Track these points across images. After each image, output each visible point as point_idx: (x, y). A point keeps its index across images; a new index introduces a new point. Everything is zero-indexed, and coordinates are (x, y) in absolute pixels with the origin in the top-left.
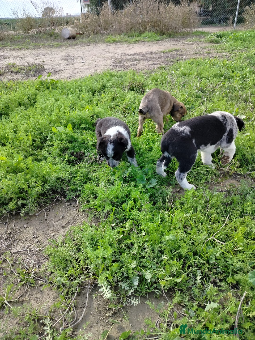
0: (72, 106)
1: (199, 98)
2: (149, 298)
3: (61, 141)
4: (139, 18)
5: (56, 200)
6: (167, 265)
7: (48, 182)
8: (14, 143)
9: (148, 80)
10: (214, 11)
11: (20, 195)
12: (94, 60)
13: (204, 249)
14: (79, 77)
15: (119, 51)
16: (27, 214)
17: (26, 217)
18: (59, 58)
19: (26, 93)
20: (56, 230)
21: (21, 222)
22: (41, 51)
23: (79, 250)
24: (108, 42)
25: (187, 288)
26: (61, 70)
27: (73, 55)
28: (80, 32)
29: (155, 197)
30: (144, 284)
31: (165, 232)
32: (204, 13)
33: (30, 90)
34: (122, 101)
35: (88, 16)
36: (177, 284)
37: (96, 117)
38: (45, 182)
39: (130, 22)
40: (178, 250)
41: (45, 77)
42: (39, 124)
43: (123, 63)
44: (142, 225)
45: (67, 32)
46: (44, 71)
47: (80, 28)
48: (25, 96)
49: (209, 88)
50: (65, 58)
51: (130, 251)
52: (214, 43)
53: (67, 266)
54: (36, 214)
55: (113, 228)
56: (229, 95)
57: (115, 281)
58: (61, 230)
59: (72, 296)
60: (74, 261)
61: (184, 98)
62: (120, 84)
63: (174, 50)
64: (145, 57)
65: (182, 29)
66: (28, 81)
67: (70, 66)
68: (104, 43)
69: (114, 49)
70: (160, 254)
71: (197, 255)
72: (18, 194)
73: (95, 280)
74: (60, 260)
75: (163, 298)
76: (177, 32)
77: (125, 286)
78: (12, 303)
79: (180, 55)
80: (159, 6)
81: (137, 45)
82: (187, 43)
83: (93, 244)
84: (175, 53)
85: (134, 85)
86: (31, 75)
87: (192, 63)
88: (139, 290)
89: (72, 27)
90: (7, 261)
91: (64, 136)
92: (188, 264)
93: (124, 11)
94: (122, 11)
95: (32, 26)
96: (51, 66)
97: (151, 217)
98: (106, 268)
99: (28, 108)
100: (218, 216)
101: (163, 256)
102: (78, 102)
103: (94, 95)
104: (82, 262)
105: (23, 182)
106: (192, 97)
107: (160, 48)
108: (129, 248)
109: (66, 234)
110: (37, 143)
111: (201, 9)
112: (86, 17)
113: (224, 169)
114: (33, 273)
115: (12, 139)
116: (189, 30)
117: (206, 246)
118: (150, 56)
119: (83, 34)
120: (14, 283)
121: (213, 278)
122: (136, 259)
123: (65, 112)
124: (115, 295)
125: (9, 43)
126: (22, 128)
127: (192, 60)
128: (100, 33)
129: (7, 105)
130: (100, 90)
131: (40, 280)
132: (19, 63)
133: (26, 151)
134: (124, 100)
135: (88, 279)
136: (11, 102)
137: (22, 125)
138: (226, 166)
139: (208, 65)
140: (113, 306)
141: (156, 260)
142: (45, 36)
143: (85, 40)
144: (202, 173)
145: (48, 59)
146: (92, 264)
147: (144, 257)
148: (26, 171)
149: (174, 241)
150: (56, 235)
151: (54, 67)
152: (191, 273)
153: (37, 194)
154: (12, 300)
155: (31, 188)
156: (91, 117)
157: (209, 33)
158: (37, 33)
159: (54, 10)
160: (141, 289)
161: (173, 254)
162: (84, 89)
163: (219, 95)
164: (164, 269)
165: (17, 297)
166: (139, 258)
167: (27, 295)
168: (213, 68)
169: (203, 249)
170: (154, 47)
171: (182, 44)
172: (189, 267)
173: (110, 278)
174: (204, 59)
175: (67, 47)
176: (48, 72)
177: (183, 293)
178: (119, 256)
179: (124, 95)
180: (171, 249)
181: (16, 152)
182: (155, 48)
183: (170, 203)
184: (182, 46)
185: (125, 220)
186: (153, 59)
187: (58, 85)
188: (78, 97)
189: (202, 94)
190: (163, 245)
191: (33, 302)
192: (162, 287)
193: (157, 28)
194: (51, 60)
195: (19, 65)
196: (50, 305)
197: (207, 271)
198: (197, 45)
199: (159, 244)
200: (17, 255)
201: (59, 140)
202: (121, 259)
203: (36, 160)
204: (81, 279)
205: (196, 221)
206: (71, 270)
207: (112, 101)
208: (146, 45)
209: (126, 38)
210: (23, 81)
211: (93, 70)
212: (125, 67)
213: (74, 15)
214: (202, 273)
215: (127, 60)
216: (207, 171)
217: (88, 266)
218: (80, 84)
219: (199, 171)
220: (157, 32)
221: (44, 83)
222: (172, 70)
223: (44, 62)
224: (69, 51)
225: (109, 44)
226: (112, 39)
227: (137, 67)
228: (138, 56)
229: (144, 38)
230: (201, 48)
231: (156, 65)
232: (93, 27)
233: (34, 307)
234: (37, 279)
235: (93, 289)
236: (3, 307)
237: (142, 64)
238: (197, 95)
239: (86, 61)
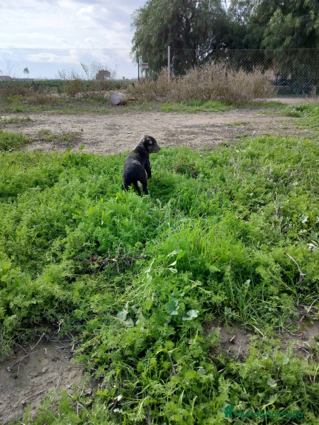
1: (270, 188)
4: (201, 86)
10: (293, 80)
12: (143, 131)
14: (120, 150)
15: (174, 122)
18: (102, 127)
19: (48, 169)
22: (83, 118)
24: (163, 110)
26: (101, 141)
27: (119, 124)
28: (133, 98)
32: (280, 82)
33: (54, 165)
39: (191, 89)
43: (177, 136)
45: (117, 97)
46: (81, 141)
48: (45, 173)
50: (109, 127)
52: (293, 116)
56: (313, 187)
61: (250, 189)
62: (168, 163)
63: (242, 123)
64: (205, 130)
65: (254, 99)
67: (113, 137)
68: (159, 111)
69: (169, 119)
76: (247, 102)
79: (249, 129)
80: (226, 73)
81: (197, 115)
82: (259, 116)
84: (242, 126)
86: (64, 145)
87: (263, 142)
89: (124, 93)
93: (185, 77)
95: (79, 89)
99: (45, 188)
106: (261, 187)
107: (225, 120)
111: (277, 77)
113: (306, 307)
116: (262, 100)
118: (211, 129)
119: (136, 100)
125: (49, 107)
127: (263, 137)
128: (156, 100)
132: (55, 130)
139: (285, 145)
142: (92, 101)
143: (136, 107)
145: (89, 127)
151: (93, 137)
157: (286, 105)
158: (84, 97)
159: (109, 73)
168: (291, 148)
170: (217, 119)
171: (252, 116)
174: (280, 137)
175: (115, 114)
182: (219, 119)
184: (252, 119)
186: (214, 133)
187: (89, 161)
188: (111, 179)
189: (275, 183)
193: (223, 97)
194: (92, 128)
195: (53, 132)
198: (271, 119)
208: (208, 116)
209: (185, 107)
212: (180, 142)
213: (131, 79)
215: (182, 133)
216: (279, 309)
218: (117, 161)
220: (222, 101)
221: (74, 157)
222: (237, 149)
223: (82, 131)
224: (116, 119)
225: (164, 113)
226: (168, 107)
227: (193, 142)
228: (196, 129)
229: (207, 107)
230: (276, 121)
231: (218, 141)
232: (147, 94)
237: (200, 139)
238: (268, 184)
239: (133, 132)
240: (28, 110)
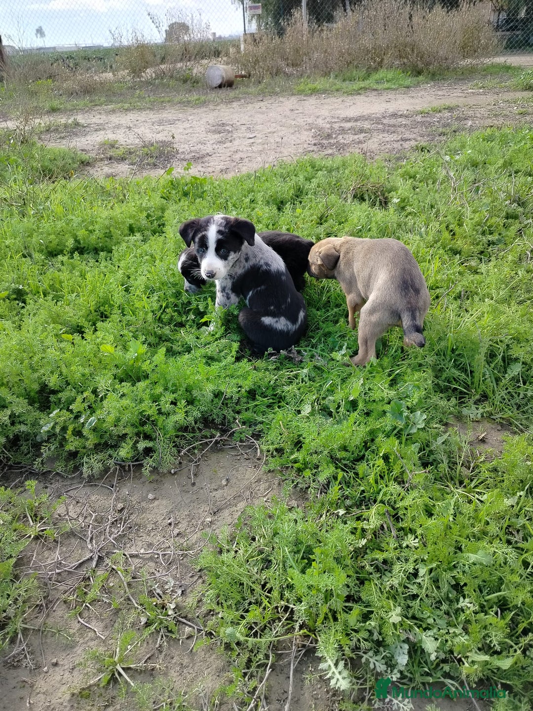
1: (513, 218)
6: (474, 624)
7: (196, 402)
9: (395, 178)
10: (528, 19)
11: (141, 429)
12: (274, 132)
14: (244, 169)
15: (325, 112)
16: (155, 471)
17: (153, 477)
18: (203, 129)
19: (144, 205)
21: (142, 485)
22: (165, 115)
23: (267, 563)
24: (301, 92)
25: (522, 683)
26: (208, 154)
27: (231, 123)
28: (243, 73)
29: (430, 452)
31: (466, 543)
32: (506, 24)
33: (151, 199)
34: (340, 223)
35: (261, 39)
36: (499, 672)
38: (191, 402)
39: (348, 49)
40: (499, 589)
41: (179, 172)
42: (173, 275)
43: (335, 138)
45: (217, 73)
46: (174, 156)
47: (244, 65)
48: (141, 212)
50: (214, 128)
51: (381, 578)
53: (244, 599)
58: (226, 512)
59: (257, 672)
60: (258, 588)
61: (481, 220)
62: (335, 184)
63: (445, 109)
64: (382, 124)
65: (461, 60)
67: (225, 146)
68: (293, 95)
69: (314, 107)
70: (455, 593)
72: (137, 427)
74: (230, 583)
75: (463, 699)
76: (448, 69)
77: (376, 662)
78: (131, 672)
79: (458, 119)
81: (362, 98)
82: (472, 93)
83: (299, 553)
84: (447, 114)
85: (365, 190)
86: (148, 164)
87: (490, 139)
88: (409, 675)
89: (227, 64)
90: (117, 572)
92: (523, 624)
93: (335, 26)
94: (331, 26)
95: (147, 63)
98: (330, 615)
99: (148, 237)
101: (461, 599)
103: (279, 209)
104: (275, 594)
105: (148, 402)
106: (499, 217)
107: (413, 104)
108: (378, 569)
109: (236, 521)
111: (499, 15)
112: (255, 40)
114: (173, 606)
116: (475, 62)
118: (393, 121)
119: (249, 76)
120: (133, 625)
122: (397, 600)
125: (103, 99)
127: (489, 131)
128: (285, 73)
131: (187, 625)
132: (125, 139)
135: (290, 635)
136: (115, 224)
137: (140, 275)
140: (348, 705)
141: (445, 607)
142: (172, 83)
143: (252, 89)
145: (180, 131)
147: (414, 597)
149: (488, 566)
150: (216, 522)
151: (192, 149)
152: (531, 646)
153: (176, 429)
154: (131, 666)
155: (164, 414)
157: (521, 68)
158: (157, 77)
160: (411, 673)
161: (487, 598)
162: (259, 197)
164: (465, 629)
165: (140, 660)
167: (162, 656)
170: (400, 102)
171: (461, 95)
173: (345, 642)
175: (218, 105)
177: (515, 696)
178: (358, 588)
179: (345, 212)
180: (481, 584)
181: (132, 334)
182: (403, 103)
183: (468, 468)
184: (461, 99)
185: (365, 501)
186: (399, 129)
187: (205, 188)
189: (521, 209)
190: (461, 573)
191: (173, 674)
192: (464, 676)
193: (405, 60)
194: (187, 132)
195: (124, 143)
196: (210, 685)
198: (496, 97)
199: (451, 570)
200: (137, 560)
202: (364, 596)
204: (276, 633)
206: (255, 610)
207: (318, 223)
208: (381, 98)
209: (339, 83)
212: (341, 147)
213: (227, 36)
215: (343, 131)
217: (288, 602)
218: (251, 186)
220: (404, 68)
221: (179, 184)
222: (445, 154)
223: (173, 138)
224: (222, 114)
225: (303, 97)
226: (310, 86)
227: (365, 147)
228: (366, 122)
229: (378, 82)
230: (504, 101)
231: (407, 142)
232: (269, 63)
233: (177, 685)
234: (180, 621)
235: (302, 660)
236: (113, 679)
237: (376, 140)
238: (509, 211)
239: (257, 135)
240: (69, 106)
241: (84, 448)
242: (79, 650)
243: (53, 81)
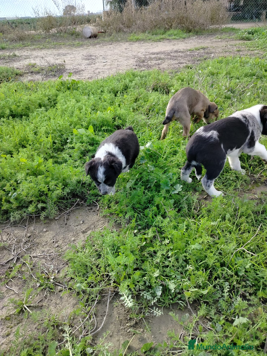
0: (94, 107)
1: (228, 99)
2: (173, 310)
3: (82, 143)
4: (164, 15)
5: (77, 204)
6: (192, 276)
7: (68, 185)
8: (34, 145)
9: (173, 80)
10: (245, 5)
11: (40, 198)
12: (116, 60)
13: (233, 259)
14: (100, 77)
15: (142, 50)
16: (46, 218)
17: (46, 221)
18: (80, 58)
19: (47, 94)
20: (76, 235)
21: (40, 225)
22: (61, 51)
23: (99, 256)
24: (131, 40)
25: (213, 300)
26: (82, 70)
27: (95, 55)
28: (102, 31)
29: (180, 204)
30: (167, 295)
31: (191, 241)
32: (234, 8)
33: (51, 91)
34: (145, 102)
35: (111, 13)
36: (202, 296)
37: (118, 118)
38: (66, 185)
39: (155, 19)
40: (205, 260)
41: (66, 78)
42: (60, 126)
43: (147, 62)
44: (165, 233)
45: (89, 30)
46: (65, 71)
47: (103, 27)
48: (45, 97)
49: (239, 88)
50: (86, 58)
51: (152, 259)
52: (245, 40)
53: (87, 272)
54: (56, 218)
55: (135, 235)
56: (261, 95)
57: (137, 290)
58: (82, 235)
59: (92, 303)
60: (94, 267)
61: (212, 99)
62: (144, 84)
63: (201, 48)
64: (170, 55)
65: (211, 25)
66: (48, 82)
68: (127, 41)
69: (137, 47)
70: (185, 263)
71: (225, 266)
72: (38, 197)
73: (115, 287)
74: (81, 265)
75: (187, 310)
76: (204, 29)
77: (147, 295)
78: (31, 308)
79: (207, 53)
80: (185, 2)
81: (161, 43)
82: (215, 41)
83: (114, 250)
84: (202, 51)
85: (158, 86)
86: (51, 75)
87: (221, 62)
88: (162, 301)
89: (94, 26)
90: (26, 264)
91: (85, 138)
92: (215, 275)
93: (148, 7)
94: (146, 7)
95: (53, 25)
96: (71, 66)
97: (176, 224)
98: (127, 276)
99: (48, 109)
100: (248, 225)
101: (188, 266)
102: (99, 103)
103: (116, 96)
104: (102, 269)
105: (43, 185)
106: (221, 98)
107: (186, 46)
108: (151, 256)
109: (86, 239)
110: (57, 145)
111: (231, 3)
112: (108, 14)
113: (255, 175)
114: (53, 278)
115: (33, 141)
116: (217, 26)
117: (235, 256)
118: (176, 54)
119: (105, 32)
120: (33, 287)
121: (241, 291)
122: (159, 268)
123: (86, 114)
124: (137, 304)
125: (29, 43)
126: (42, 130)
127: (220, 59)
128: (123, 31)
129: (28, 106)
130: (122, 90)
131: (60, 286)
132: (40, 63)
133: (46, 153)
134: (147, 101)
135: (108, 287)
136: (31, 103)
137: (43, 126)
138: (257, 173)
139: (239, 64)
140: (134, 316)
141: (180, 270)
142: (66, 35)
143: (106, 39)
144: (231, 179)
145: (68, 59)
146: (113, 271)
147: (168, 266)
148: (47, 174)
149: (200, 250)
150: (76, 240)
151: (74, 67)
152: (218, 284)
153: (57, 198)
154: (31, 305)
155: (51, 191)
156: (113, 119)
157: (239, 30)
158: (58, 32)
159: (75, 8)
160: (164, 300)
161: (199, 264)
162: (106, 89)
163: (250, 95)
164: (189, 279)
165: (36, 302)
166: (162, 266)
167: (46, 300)
168: (244, 66)
169: (231, 260)
170: (180, 45)
171: (210, 42)
172: (216, 279)
173: (132, 287)
174: (234, 58)
175: (89, 46)
176: (69, 73)
177: (210, 306)
178: (141, 264)
179: (147, 96)
180: (197, 258)
181: (36, 154)
182: (181, 46)
183: (196, 210)
184: (210, 44)
185: (148, 226)
186: (178, 58)
187: (79, 85)
188: (100, 98)
189: (232, 94)
190: (188, 254)
191: (52, 307)
192: (187, 299)
193: (183, 25)
194: (72, 60)
195: (39, 65)
196: (69, 311)
197: (235, 283)
198: (226, 43)
199: (183, 253)
200: (37, 259)
201: (80, 142)
202: (143, 267)
203: (56, 162)
204: (102, 286)
205: (224, 230)
206: (92, 276)
207: (135, 102)
208: (171, 43)
209: (150, 36)
210: (43, 82)
211: (114, 70)
212: (149, 67)
213: (95, 12)
214: (230, 286)
215: (151, 59)
216: (237, 177)
217: (108, 273)
218: (102, 84)
219: (228, 177)
220: (183, 29)
221: (65, 84)
222: (199, 70)
223: (65, 62)
224: (90, 51)
225: (132, 43)
226: (135, 37)
227: (161, 66)
228: (162, 55)
229: (169, 35)
230: (230, 45)
231: (182, 64)
232: (115, 25)
233: (53, 312)
234: (56, 284)
235: (113, 297)
236: (22, 311)
237: (167, 63)
238: (226, 95)
239: (108, 61)
240: (11, 46)
241: (11, 208)
242: (6, 300)
243: (3, 34)
